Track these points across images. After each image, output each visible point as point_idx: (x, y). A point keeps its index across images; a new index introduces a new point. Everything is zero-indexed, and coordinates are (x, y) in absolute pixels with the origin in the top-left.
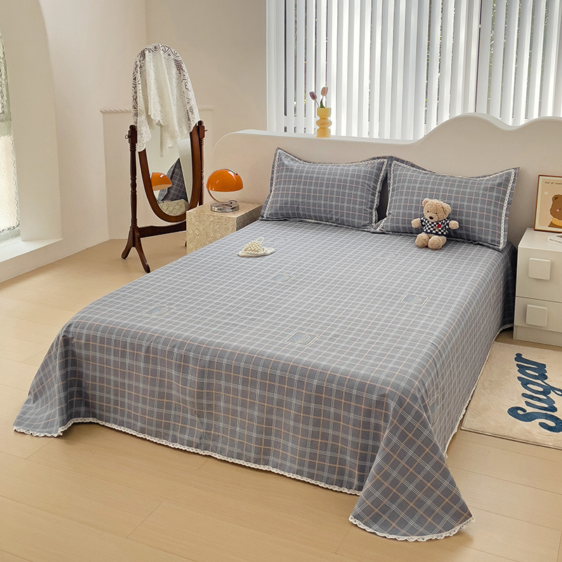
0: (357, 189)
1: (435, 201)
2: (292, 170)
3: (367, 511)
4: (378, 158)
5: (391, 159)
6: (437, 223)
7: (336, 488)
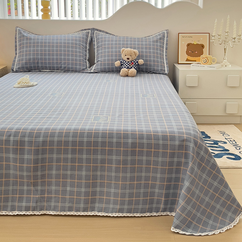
0: (76, 48)
1: (129, 49)
2: (30, 39)
3: (183, 221)
4: (85, 30)
5: (93, 29)
6: (131, 62)
7: (148, 214)
